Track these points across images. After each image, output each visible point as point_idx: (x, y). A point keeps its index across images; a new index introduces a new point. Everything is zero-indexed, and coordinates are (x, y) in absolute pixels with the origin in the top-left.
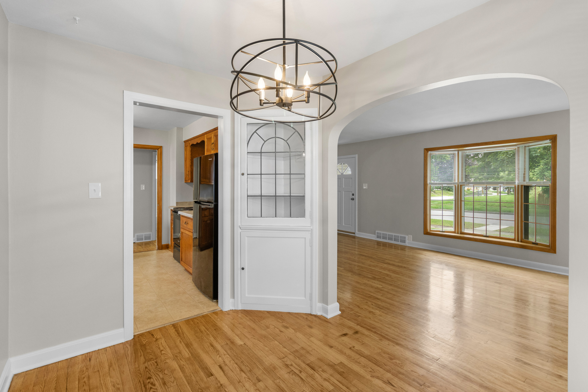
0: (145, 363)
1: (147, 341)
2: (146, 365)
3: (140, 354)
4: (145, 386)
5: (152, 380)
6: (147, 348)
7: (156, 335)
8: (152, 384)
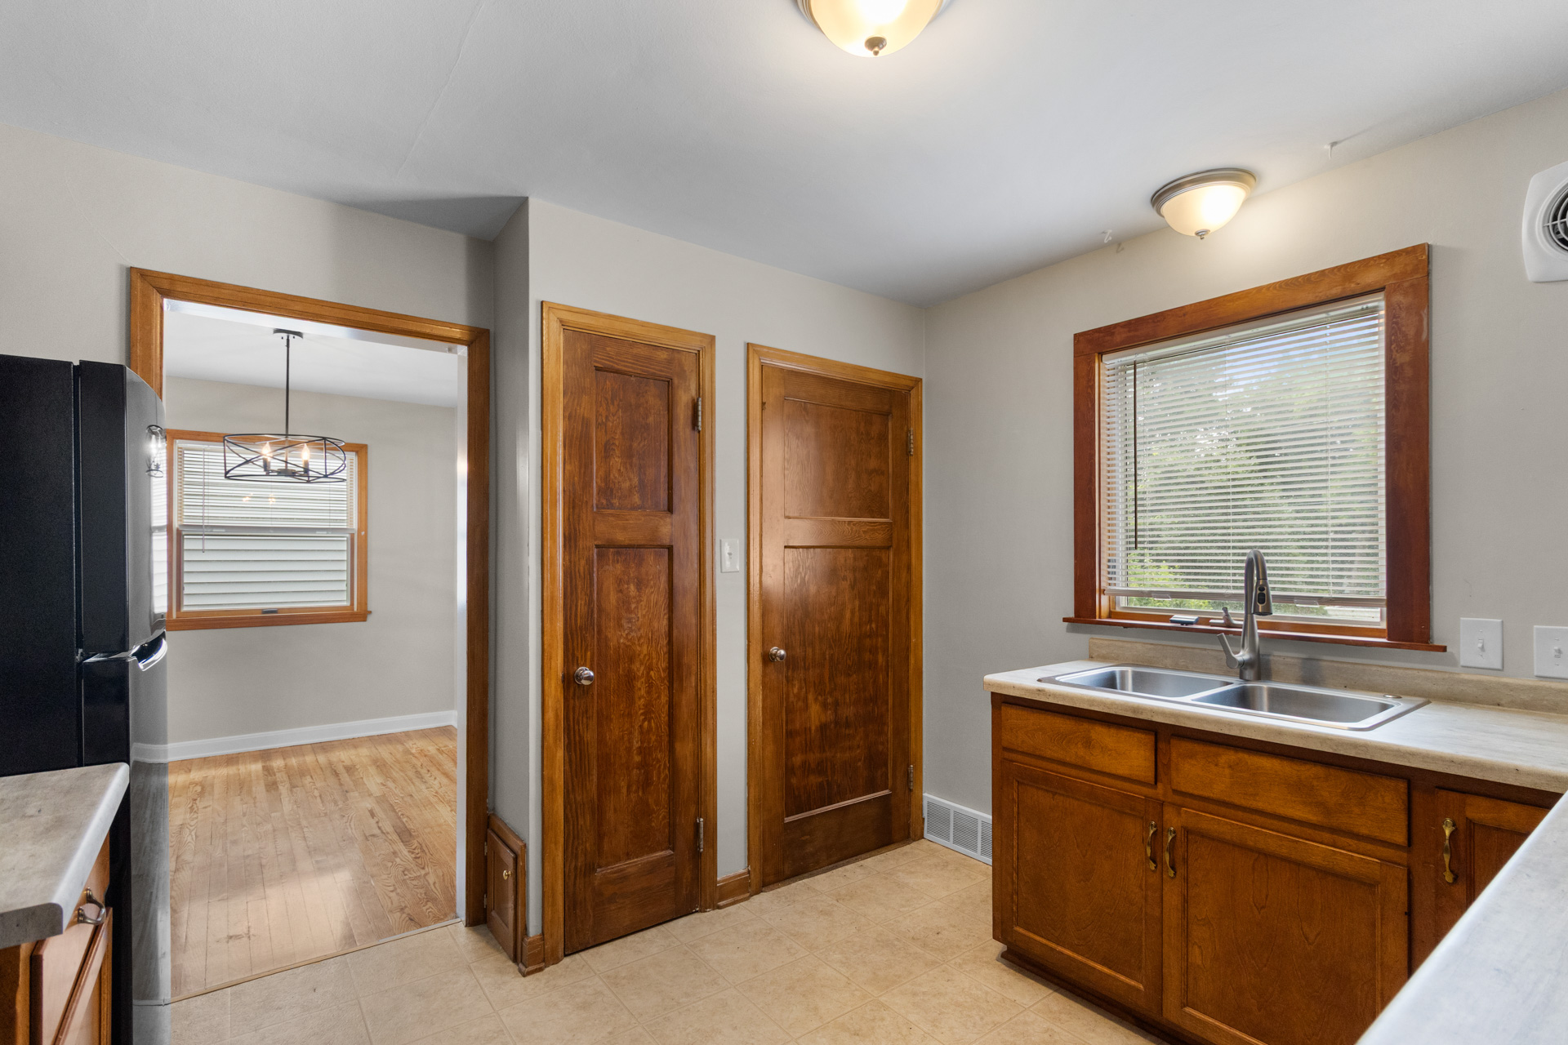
0: (426, 874)
1: (424, 908)
2: (423, 872)
3: (437, 885)
4: (423, 851)
5: (413, 856)
6: (423, 895)
7: (402, 919)
8: (413, 853)
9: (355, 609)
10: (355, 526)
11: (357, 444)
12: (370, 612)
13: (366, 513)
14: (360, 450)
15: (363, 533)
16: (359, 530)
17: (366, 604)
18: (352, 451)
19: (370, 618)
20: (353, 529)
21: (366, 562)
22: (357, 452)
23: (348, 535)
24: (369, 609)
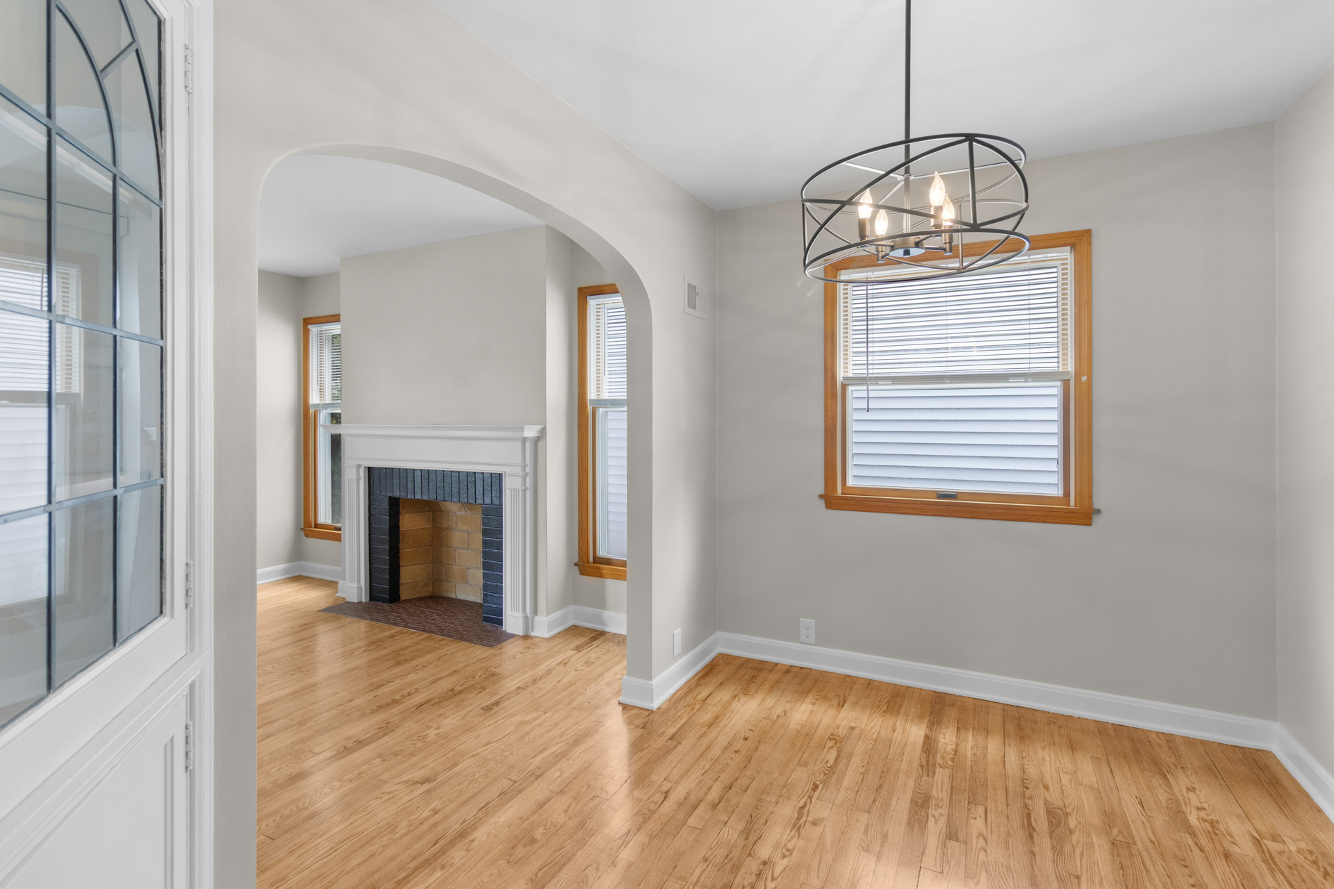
9: (1072, 503)
10: (1070, 367)
11: (1073, 232)
12: (1098, 511)
13: (1090, 344)
14: (1078, 241)
15: (1084, 378)
16: (1078, 374)
17: (1091, 497)
18: (1065, 245)
19: (1097, 520)
20: (1068, 372)
21: (1090, 426)
22: (1073, 246)
23: (1059, 383)
24: (1096, 506)
